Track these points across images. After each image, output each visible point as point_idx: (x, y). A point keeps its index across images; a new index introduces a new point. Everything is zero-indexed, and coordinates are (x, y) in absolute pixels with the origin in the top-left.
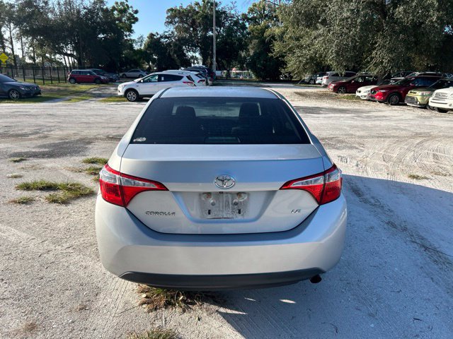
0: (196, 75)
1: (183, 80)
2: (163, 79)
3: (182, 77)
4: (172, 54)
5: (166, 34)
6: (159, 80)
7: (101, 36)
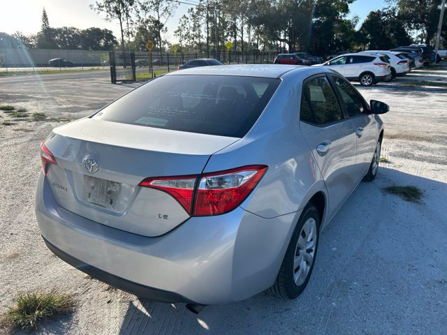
0: (397, 55)
1: (375, 61)
2: (351, 60)
3: (375, 58)
4: (387, 32)
5: (385, 11)
6: (348, 62)
7: (314, 20)
